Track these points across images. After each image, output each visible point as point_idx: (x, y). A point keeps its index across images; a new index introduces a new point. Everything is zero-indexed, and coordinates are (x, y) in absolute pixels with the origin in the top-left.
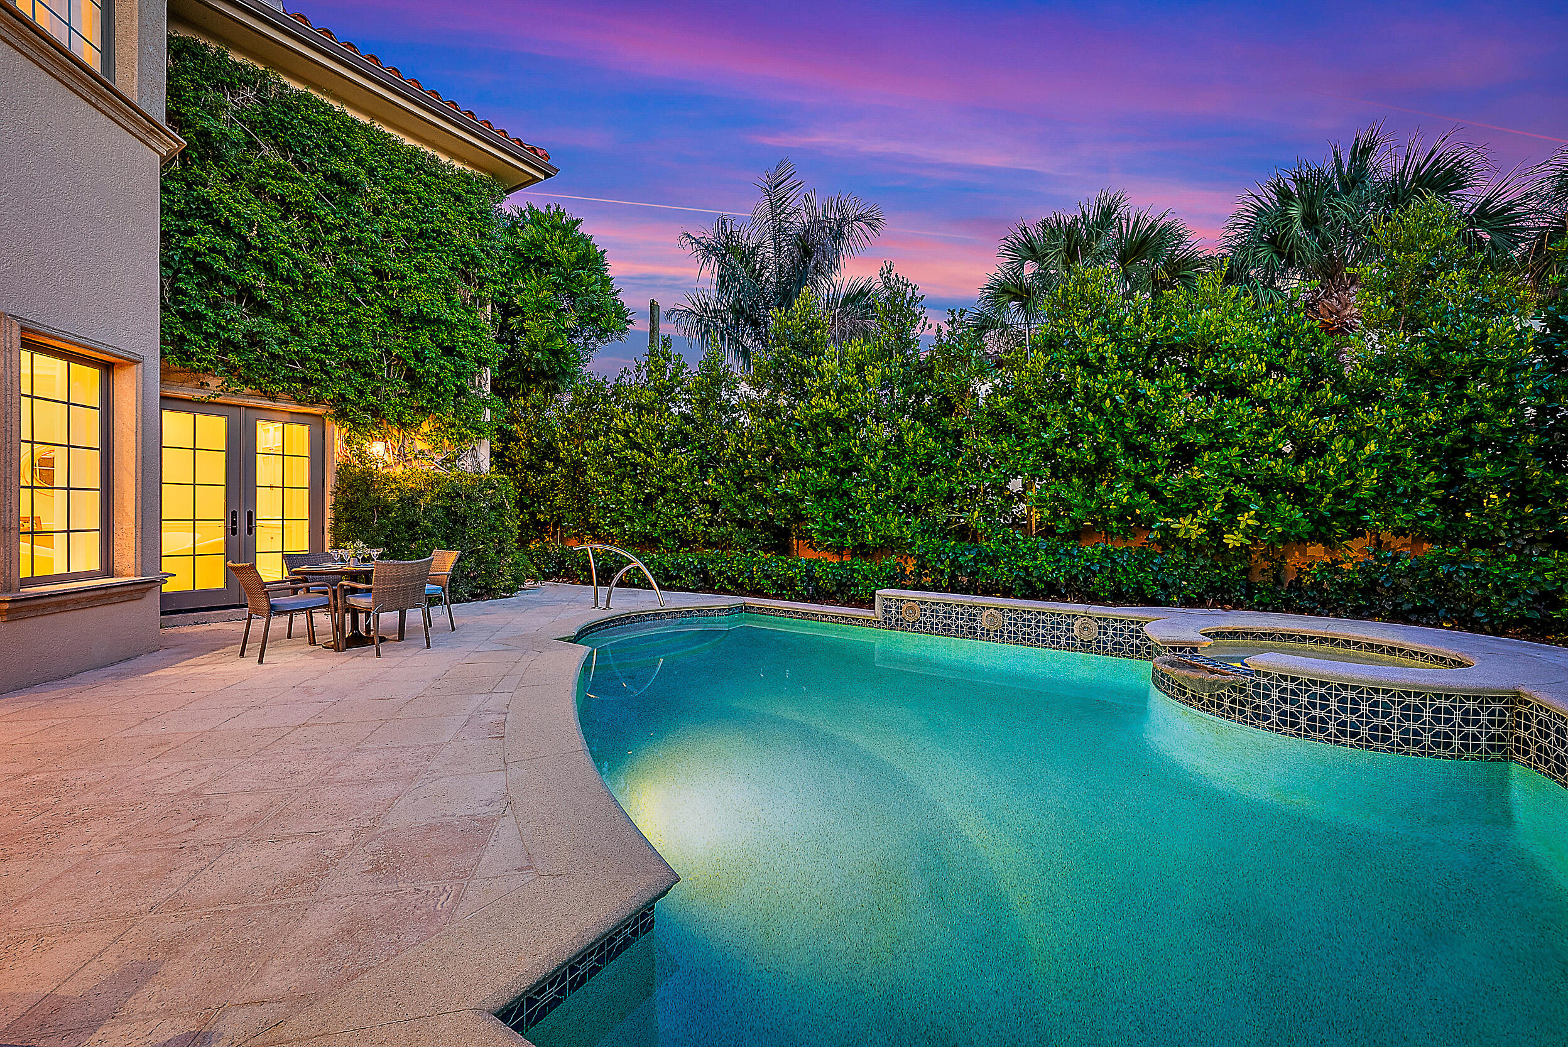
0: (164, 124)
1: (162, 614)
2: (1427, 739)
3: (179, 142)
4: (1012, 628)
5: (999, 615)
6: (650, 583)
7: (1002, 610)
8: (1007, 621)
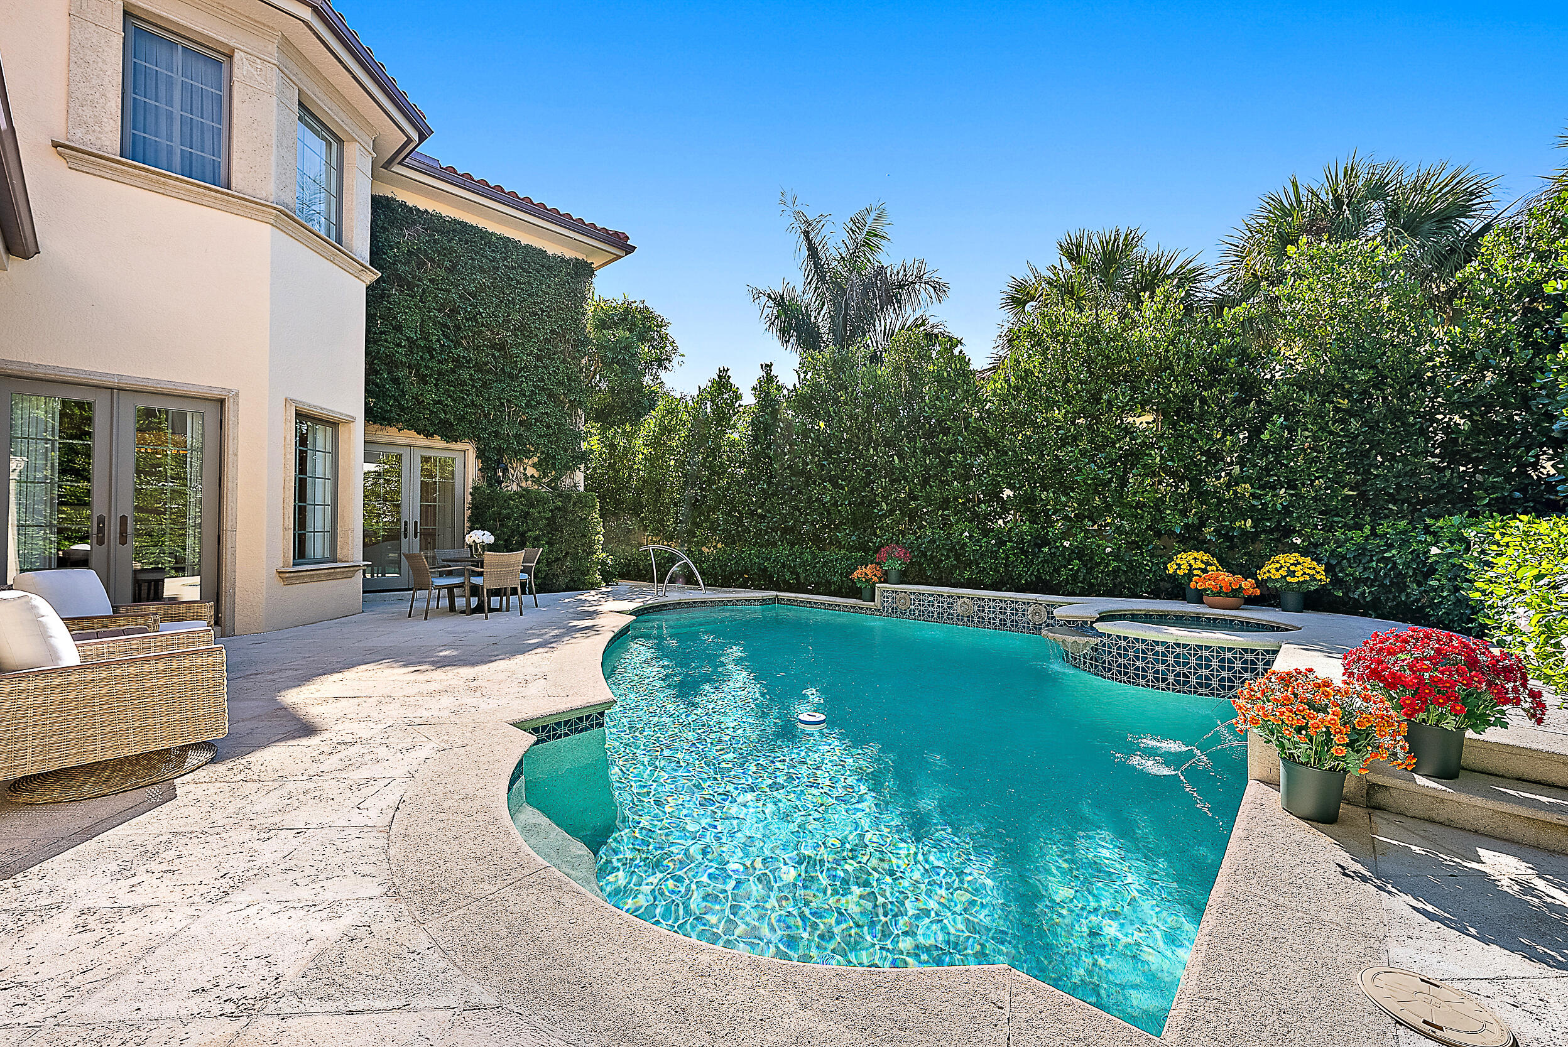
0: (368, 265)
1: (364, 592)
2: (1215, 683)
3: (374, 275)
4: (981, 614)
5: (971, 603)
6: (697, 581)
7: (973, 598)
8: (976, 607)
